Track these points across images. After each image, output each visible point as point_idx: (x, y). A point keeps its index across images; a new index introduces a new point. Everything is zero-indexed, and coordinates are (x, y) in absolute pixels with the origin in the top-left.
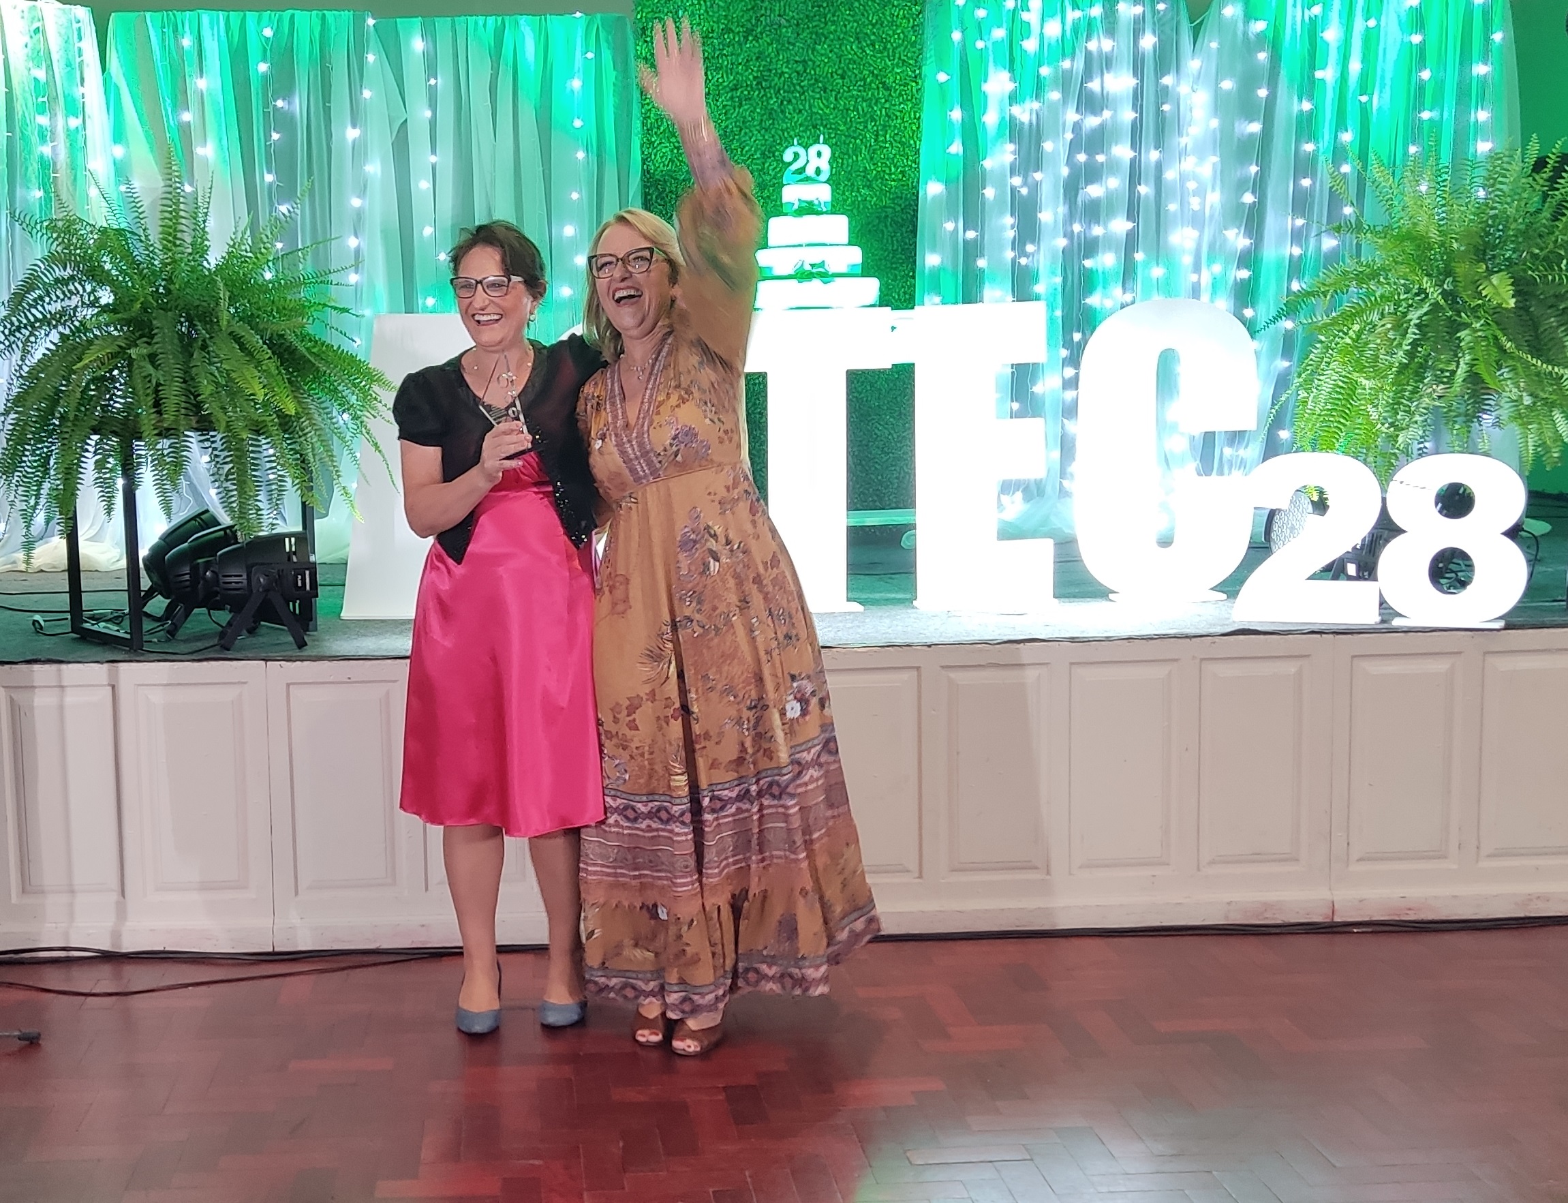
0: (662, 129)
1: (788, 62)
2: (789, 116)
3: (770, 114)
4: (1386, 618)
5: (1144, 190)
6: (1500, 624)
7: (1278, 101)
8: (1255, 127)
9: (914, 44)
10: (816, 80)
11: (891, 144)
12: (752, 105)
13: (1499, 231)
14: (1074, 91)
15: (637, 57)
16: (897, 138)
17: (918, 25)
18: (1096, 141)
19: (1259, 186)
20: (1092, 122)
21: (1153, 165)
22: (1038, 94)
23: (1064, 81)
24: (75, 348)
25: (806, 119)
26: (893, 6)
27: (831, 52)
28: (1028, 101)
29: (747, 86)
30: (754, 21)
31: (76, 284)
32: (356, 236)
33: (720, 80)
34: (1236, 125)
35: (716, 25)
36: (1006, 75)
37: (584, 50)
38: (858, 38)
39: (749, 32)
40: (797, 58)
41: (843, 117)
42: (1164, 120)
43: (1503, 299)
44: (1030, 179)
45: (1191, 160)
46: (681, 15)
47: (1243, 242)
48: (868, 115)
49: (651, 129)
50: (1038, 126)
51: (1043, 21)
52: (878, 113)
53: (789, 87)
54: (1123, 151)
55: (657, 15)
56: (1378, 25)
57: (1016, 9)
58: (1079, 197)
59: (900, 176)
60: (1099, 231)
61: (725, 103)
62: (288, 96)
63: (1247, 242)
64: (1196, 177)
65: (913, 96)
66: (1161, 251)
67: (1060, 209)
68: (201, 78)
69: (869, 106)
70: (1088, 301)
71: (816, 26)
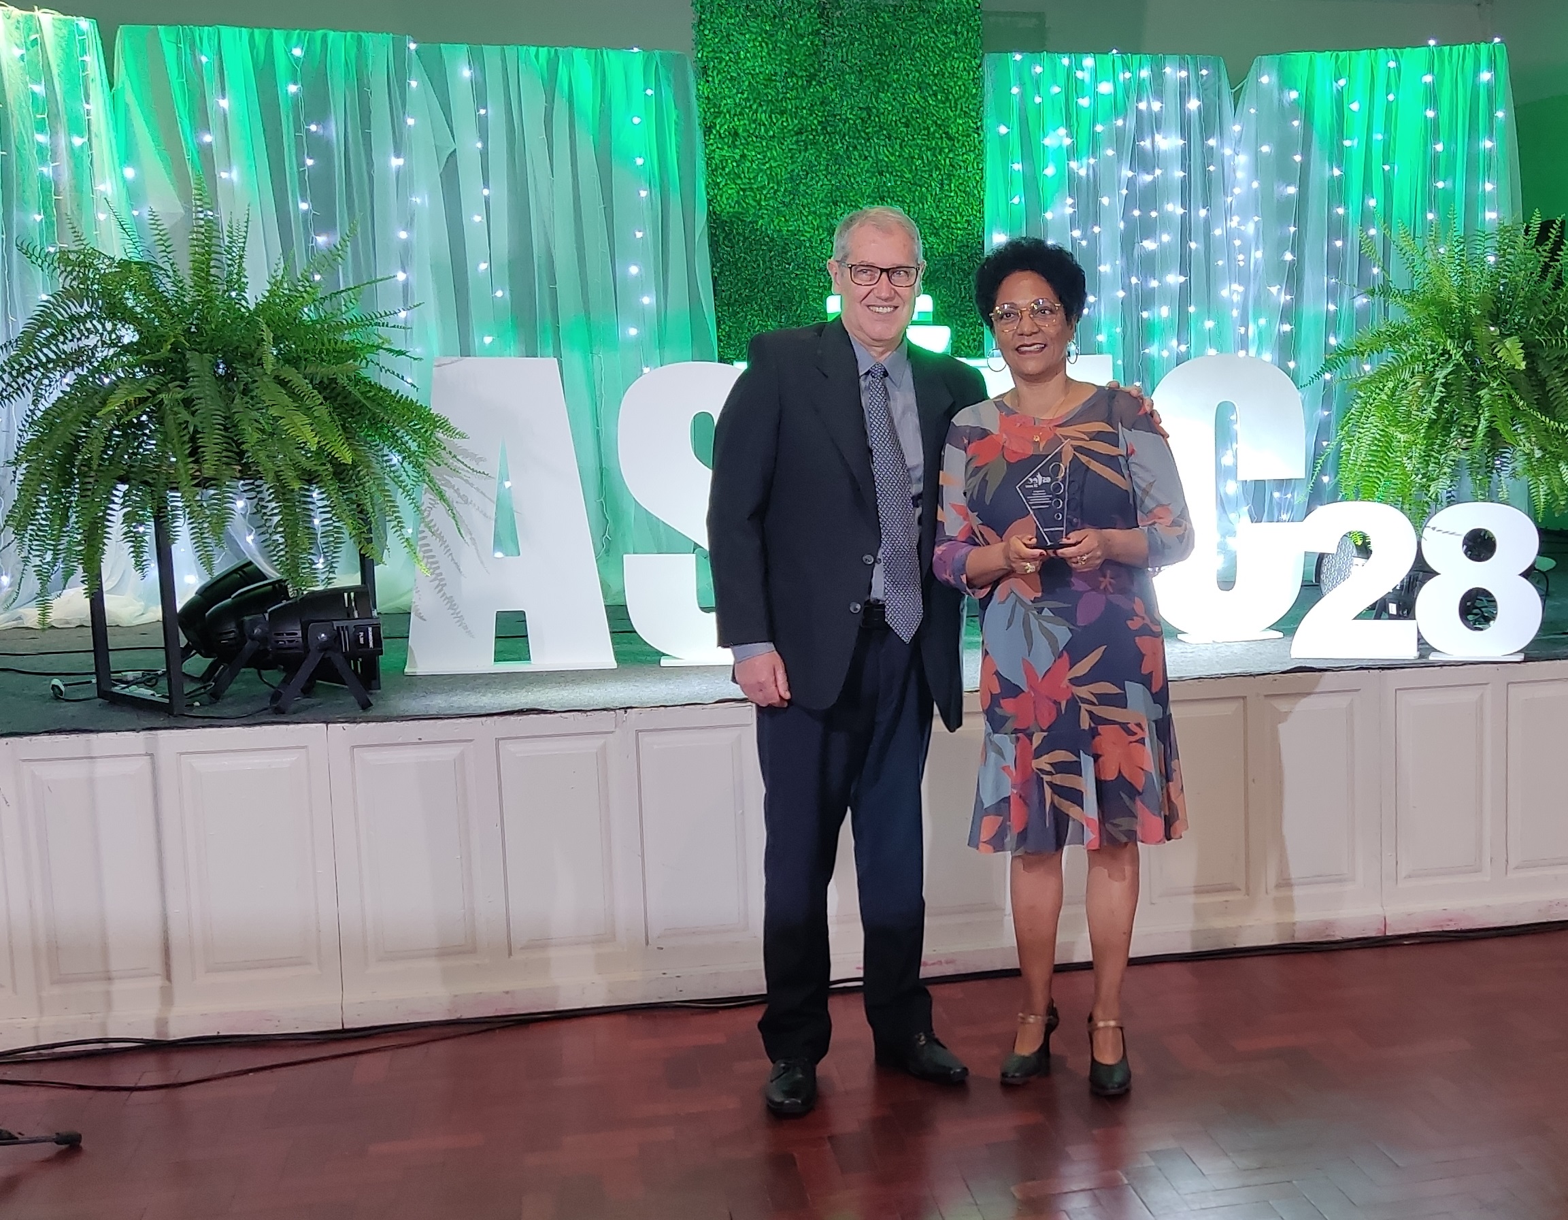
0: (727, 170)
1: (852, 108)
2: (855, 162)
3: (836, 159)
4: (1424, 653)
5: (1193, 245)
7: (1312, 166)
8: (1292, 190)
9: (976, 94)
10: (880, 127)
11: (956, 193)
12: (816, 149)
13: (1509, 297)
14: (1128, 149)
15: (699, 97)
16: (960, 188)
17: (978, 78)
18: (1148, 197)
19: (1297, 245)
20: (1145, 179)
21: (1202, 222)
22: (1094, 150)
23: (1118, 138)
25: (871, 166)
26: (954, 58)
27: (894, 99)
28: (1085, 155)
29: (812, 130)
30: (817, 66)
32: (404, 271)
33: (785, 124)
34: (1275, 187)
35: (778, 69)
36: (1062, 131)
37: (643, 87)
38: (920, 88)
39: (812, 77)
40: (861, 105)
41: (908, 165)
42: (1210, 180)
43: (1515, 360)
44: (1089, 233)
45: (1236, 219)
46: (742, 57)
47: (1284, 298)
48: (933, 164)
49: (716, 170)
50: (1095, 181)
51: (1096, 80)
52: (943, 162)
53: (853, 132)
54: (1175, 209)
55: (718, 55)
56: (1396, 99)
57: (1070, 67)
58: (1135, 251)
59: (966, 226)
60: (1154, 284)
61: (791, 147)
62: (322, 119)
63: (1288, 297)
64: (1241, 236)
65: (975, 147)
66: (1211, 304)
67: (1117, 262)
68: (224, 97)
69: (934, 155)
70: (1147, 352)
71: (878, 74)
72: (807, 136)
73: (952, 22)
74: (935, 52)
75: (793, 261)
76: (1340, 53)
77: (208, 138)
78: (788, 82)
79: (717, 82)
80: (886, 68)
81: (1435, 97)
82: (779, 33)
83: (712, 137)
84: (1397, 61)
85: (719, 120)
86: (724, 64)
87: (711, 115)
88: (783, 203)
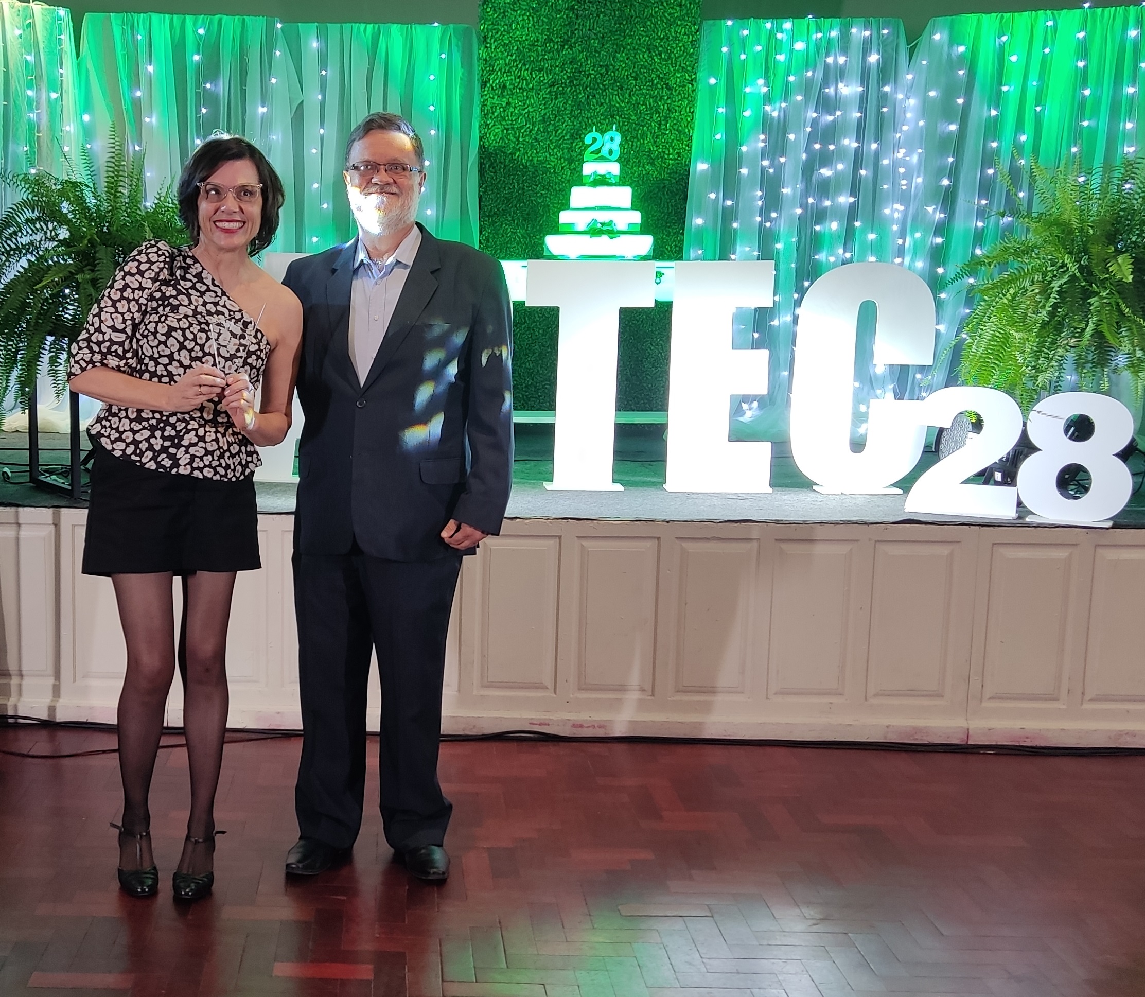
0: (496, 114)
1: (594, 66)
2: (593, 108)
3: (579, 105)
4: (1022, 514)
5: (863, 172)
6: (1109, 524)
7: (972, 108)
8: (953, 127)
9: (691, 55)
10: (615, 80)
11: (671, 131)
12: (565, 98)
14: (814, 96)
15: (479, 59)
16: (674, 127)
17: (695, 41)
18: (829, 134)
19: (954, 173)
20: (826, 119)
21: (872, 153)
22: (786, 96)
23: (807, 87)
24: (38, 272)
25: (606, 111)
26: (677, 25)
27: (628, 59)
28: (778, 101)
29: (562, 83)
30: (569, 34)
31: (42, 223)
33: (542, 79)
34: (939, 125)
35: (540, 36)
36: (761, 82)
37: (439, 53)
38: (649, 49)
39: (565, 42)
40: (601, 63)
41: (634, 110)
42: (883, 120)
43: (1124, 275)
44: (776, 162)
45: (902, 151)
46: (514, 28)
47: (939, 216)
48: (654, 109)
49: (487, 114)
50: (785, 121)
51: (793, 41)
52: (662, 107)
53: (594, 85)
54: (850, 143)
55: (496, 27)
56: (1051, 52)
57: (771, 31)
58: (814, 176)
59: (676, 156)
60: (827, 203)
61: (545, 96)
62: (214, 80)
63: (942, 216)
64: (905, 164)
65: (689, 95)
66: (875, 220)
67: (798, 186)
68: (150, 65)
69: (655, 102)
70: (816, 257)
71: (617, 39)
72: (558, 88)
74: (662, 21)
75: (540, 183)
76: (1004, 14)
77: (139, 94)
78: (547, 47)
79: (493, 47)
80: (622, 34)
81: (1086, 50)
82: (543, 9)
83: (487, 89)
84: (1055, 20)
85: (492, 77)
86: (500, 33)
87: (487, 72)
88: (536, 139)
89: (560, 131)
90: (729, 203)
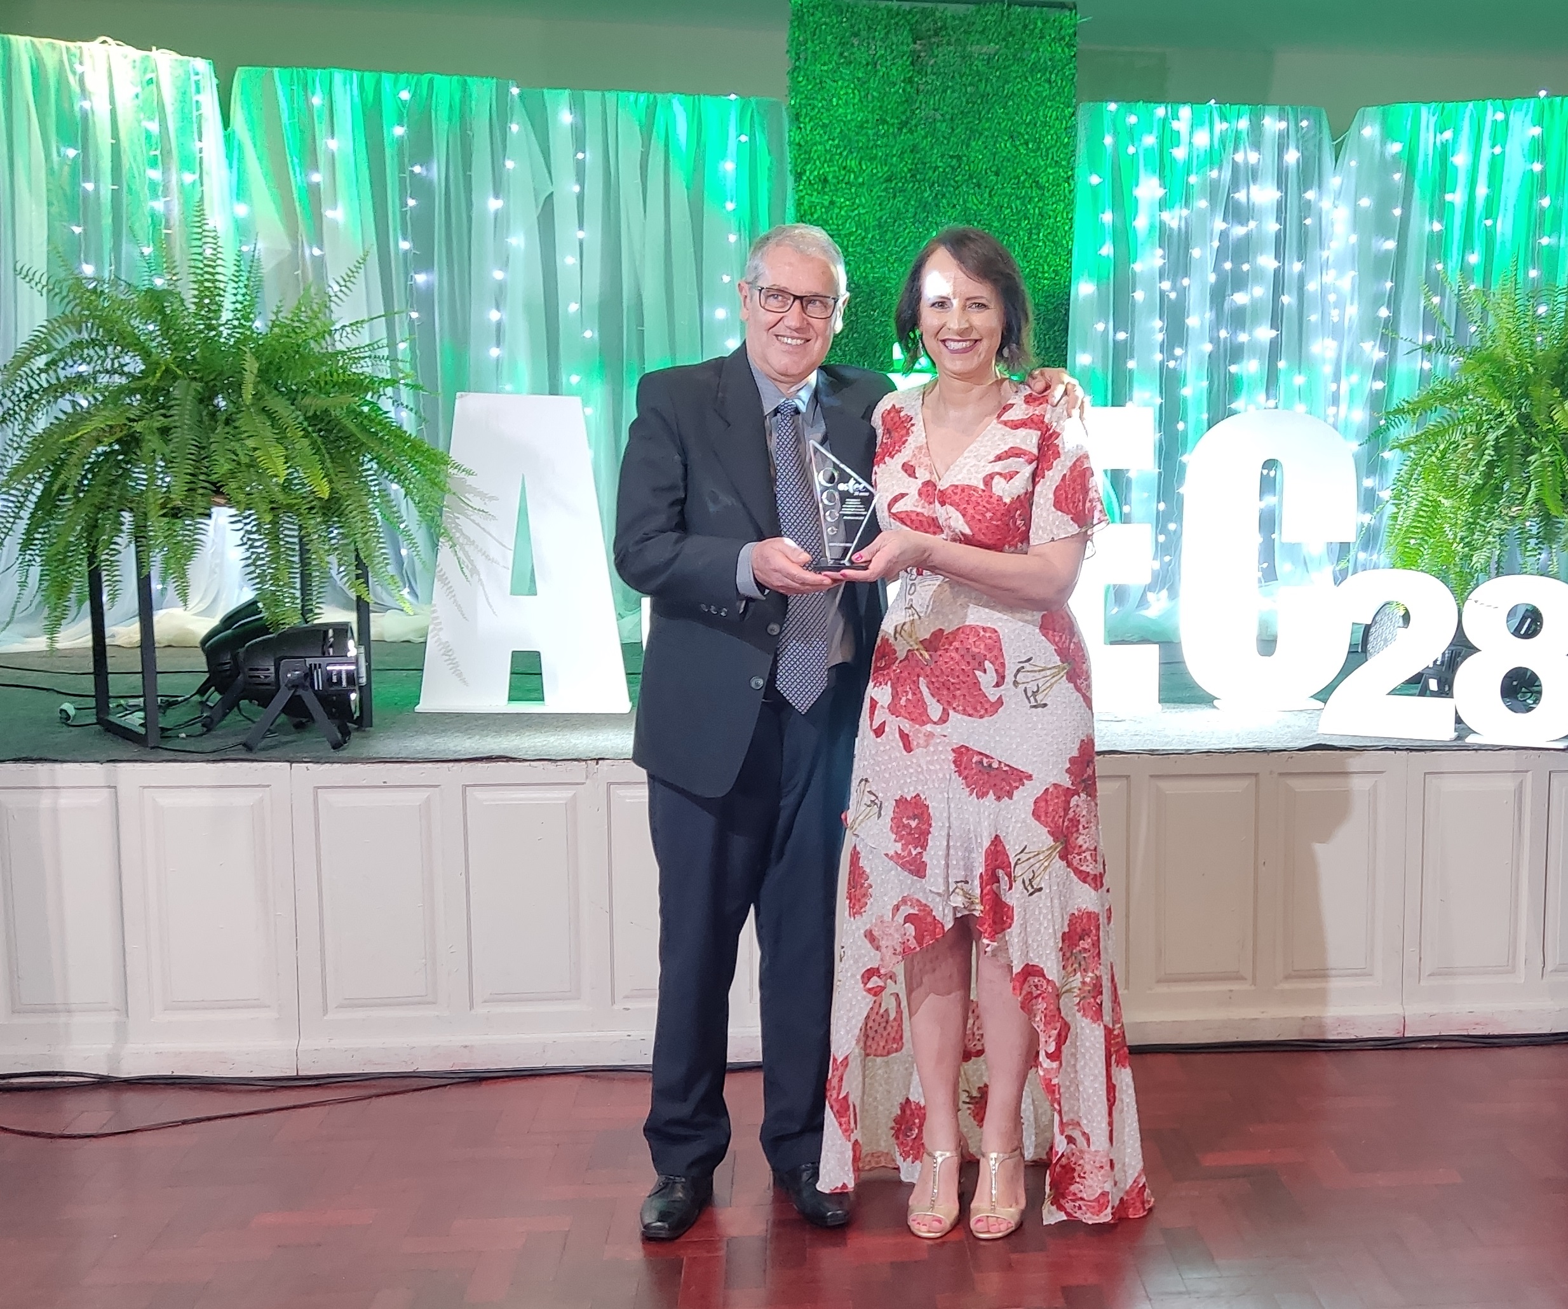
0: (815, 216)
1: (942, 156)
2: (943, 210)
3: (925, 206)
5: (1286, 299)
7: (1412, 220)
8: (1390, 245)
9: (1068, 143)
10: (970, 175)
11: (1044, 243)
12: (905, 196)
14: (1222, 201)
15: (790, 143)
16: (1049, 237)
17: (1070, 127)
18: (1241, 250)
19: (1394, 301)
20: (1238, 231)
21: (1296, 277)
22: (1187, 202)
23: (1212, 191)
25: (959, 213)
26: (1047, 107)
27: (986, 148)
28: (1177, 206)
29: (901, 178)
30: (908, 113)
32: (498, 311)
33: (875, 171)
34: (1373, 241)
35: (870, 116)
36: (1155, 181)
37: (739, 133)
38: (1012, 137)
39: (904, 124)
40: (951, 153)
41: (997, 214)
42: (1306, 233)
44: (1178, 285)
45: (1332, 273)
46: (835, 104)
47: (1378, 355)
48: (1022, 214)
50: (1187, 232)
51: (1192, 130)
52: (1032, 211)
53: (944, 181)
54: (1267, 262)
55: (811, 102)
56: (1503, 151)
57: (1165, 119)
58: (1226, 306)
59: (1053, 276)
60: (1243, 337)
61: (879, 194)
62: (426, 162)
63: (1382, 354)
64: (1336, 290)
65: (1065, 197)
66: (1301, 359)
67: (1206, 315)
68: (333, 139)
69: (1023, 204)
70: (1233, 406)
71: (970, 122)
72: (896, 184)
73: (1046, 70)
74: (1028, 101)
75: (878, 308)
76: (1446, 104)
77: (316, 178)
78: (879, 130)
79: (809, 128)
80: (977, 116)
81: (1544, 150)
82: (872, 81)
83: (802, 183)
84: (1505, 112)
85: (809, 167)
86: (816, 110)
87: (802, 160)
88: (871, 251)
89: (901, 240)
90: (1121, 336)
